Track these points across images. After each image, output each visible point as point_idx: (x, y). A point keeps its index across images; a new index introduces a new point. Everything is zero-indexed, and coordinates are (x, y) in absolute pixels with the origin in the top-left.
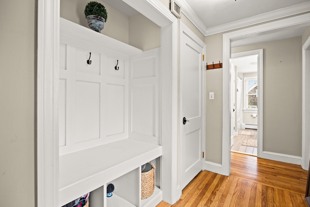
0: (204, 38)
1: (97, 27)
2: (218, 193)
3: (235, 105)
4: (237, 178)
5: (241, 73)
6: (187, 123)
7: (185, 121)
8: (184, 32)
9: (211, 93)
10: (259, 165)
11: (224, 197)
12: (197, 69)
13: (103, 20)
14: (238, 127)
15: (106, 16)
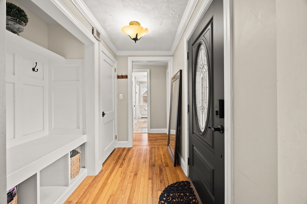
0: (115, 56)
1: (16, 29)
2: (126, 158)
3: (135, 102)
4: (137, 147)
5: (138, 81)
6: (105, 116)
7: (103, 114)
8: (102, 51)
9: (120, 95)
10: (149, 137)
11: (130, 159)
12: (111, 77)
13: (23, 24)
14: (137, 117)
15: (27, 21)
